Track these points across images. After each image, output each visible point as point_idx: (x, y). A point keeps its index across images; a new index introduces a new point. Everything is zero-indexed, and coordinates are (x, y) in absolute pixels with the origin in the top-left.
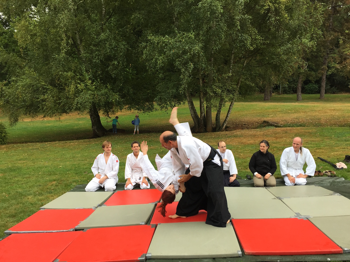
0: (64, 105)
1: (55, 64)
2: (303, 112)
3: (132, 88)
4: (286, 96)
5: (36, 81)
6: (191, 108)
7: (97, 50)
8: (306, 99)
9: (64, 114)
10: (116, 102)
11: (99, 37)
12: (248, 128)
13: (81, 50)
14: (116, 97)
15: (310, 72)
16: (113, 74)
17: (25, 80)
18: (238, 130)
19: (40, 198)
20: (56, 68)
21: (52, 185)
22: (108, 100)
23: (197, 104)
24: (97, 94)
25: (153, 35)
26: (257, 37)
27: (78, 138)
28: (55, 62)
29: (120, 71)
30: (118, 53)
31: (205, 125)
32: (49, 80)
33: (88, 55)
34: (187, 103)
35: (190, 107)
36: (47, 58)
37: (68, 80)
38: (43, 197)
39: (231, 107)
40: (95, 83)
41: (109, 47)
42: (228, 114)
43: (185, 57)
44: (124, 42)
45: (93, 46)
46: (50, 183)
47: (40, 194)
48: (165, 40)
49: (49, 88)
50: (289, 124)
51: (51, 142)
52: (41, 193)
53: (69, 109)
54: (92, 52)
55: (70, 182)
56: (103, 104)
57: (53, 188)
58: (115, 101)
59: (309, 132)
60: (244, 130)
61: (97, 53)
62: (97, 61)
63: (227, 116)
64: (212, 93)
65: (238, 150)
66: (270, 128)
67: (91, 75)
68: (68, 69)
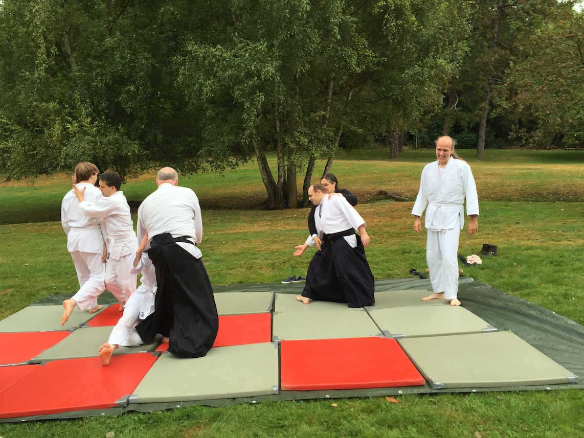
0: (40, 160)
1: (25, 88)
3: (161, 133)
4: (425, 151)
6: (262, 168)
7: (99, 66)
9: (44, 176)
10: (134, 157)
11: (103, 43)
13: (72, 64)
14: (133, 148)
15: (461, 113)
16: (128, 107)
20: (27, 94)
21: (5, 294)
22: (119, 152)
23: (273, 162)
24: (100, 142)
25: (196, 44)
26: (367, 52)
28: (24, 84)
29: (140, 104)
30: (136, 72)
31: (286, 197)
32: (16, 116)
33: (83, 74)
34: (255, 159)
35: (261, 166)
36: (11, 78)
37: (48, 116)
39: (328, 167)
40: (97, 122)
41: (120, 60)
43: (250, 83)
44: (146, 54)
45: (93, 58)
46: (2, 292)
48: (217, 53)
49: (15, 130)
51: (19, 224)
53: (51, 166)
54: (90, 68)
55: (38, 290)
56: (111, 160)
57: (5, 299)
58: (133, 155)
61: (98, 70)
62: (100, 85)
64: (294, 144)
67: (90, 109)
68: (50, 98)
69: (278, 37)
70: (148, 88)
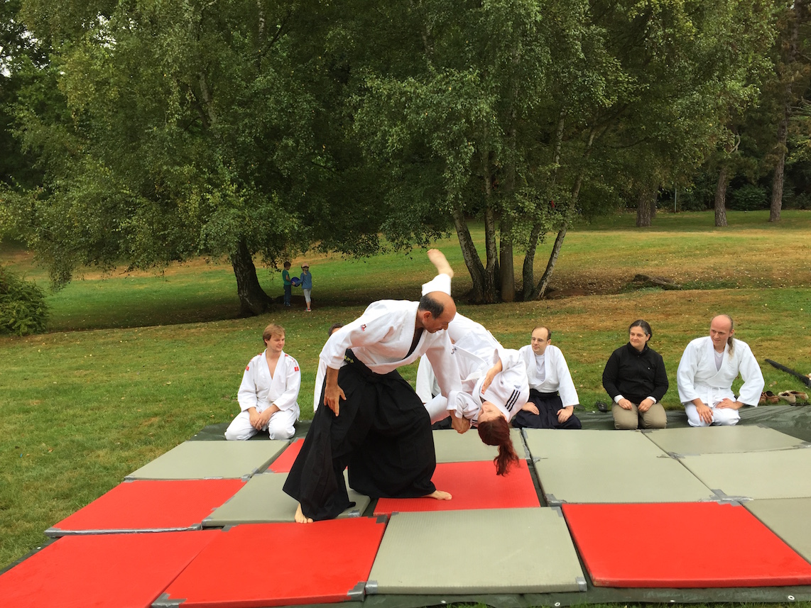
0: (173, 242)
1: (152, 147)
2: (729, 254)
3: (328, 202)
4: (688, 215)
5: (109, 188)
6: (465, 247)
7: (246, 115)
8: (737, 223)
9: (176, 263)
10: (293, 235)
11: (252, 84)
12: (599, 293)
13: (211, 114)
14: (292, 223)
15: (746, 159)
16: (285, 168)
17: (85, 187)
18: (575, 297)
19: (125, 454)
20: (155, 156)
21: (151, 425)
22: (274, 228)
23: (478, 237)
24: (249, 216)
25: (377, 77)
26: (620, 76)
27: (207, 318)
28: (152, 143)
29: (300, 163)
30: (295, 120)
31: (499, 285)
32: (140, 185)
33: (226, 126)
34: (455, 234)
35: (463, 243)
36: (133, 135)
37: (183, 183)
38: (131, 453)
39: (558, 242)
40: (245, 190)
41: (274, 106)
42: (551, 259)
43: (455, 128)
44: (308, 95)
45: (239, 105)
46: (146, 421)
47: (125, 446)
48: (405, 89)
49: (139, 204)
50: (697, 283)
51: (145, 328)
52: (127, 444)
53: (187, 250)
54: (236, 118)
55: (191, 419)
56: (262, 239)
57: (152, 431)
58: (291, 232)
59: (743, 301)
60: (590, 297)
61: (247, 121)
62: (248, 140)
63: (550, 265)
64: (515, 211)
65: (576, 344)
66: (650, 292)
67: (235, 173)
68: (183, 160)
69: (495, 61)
70: (310, 142)
